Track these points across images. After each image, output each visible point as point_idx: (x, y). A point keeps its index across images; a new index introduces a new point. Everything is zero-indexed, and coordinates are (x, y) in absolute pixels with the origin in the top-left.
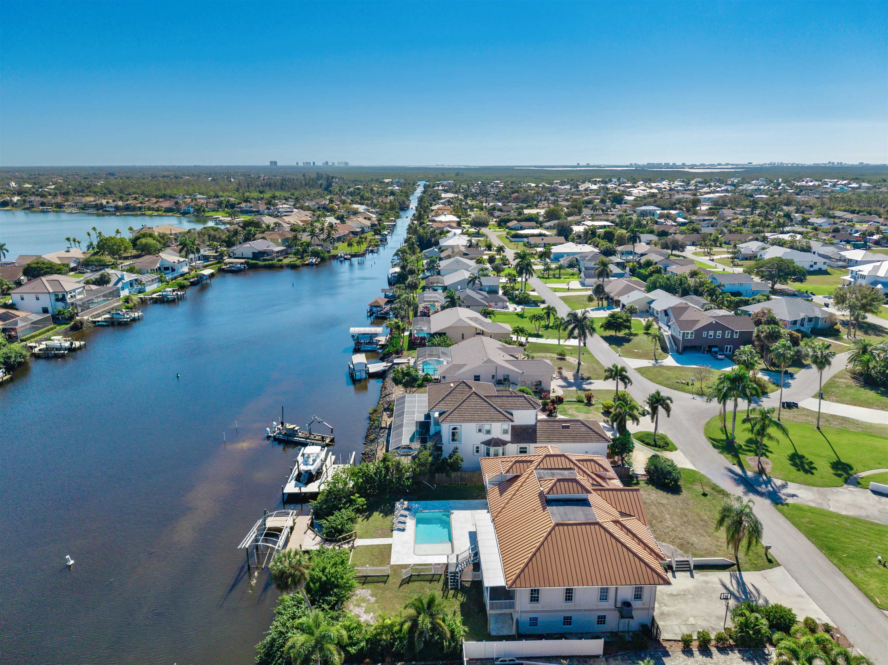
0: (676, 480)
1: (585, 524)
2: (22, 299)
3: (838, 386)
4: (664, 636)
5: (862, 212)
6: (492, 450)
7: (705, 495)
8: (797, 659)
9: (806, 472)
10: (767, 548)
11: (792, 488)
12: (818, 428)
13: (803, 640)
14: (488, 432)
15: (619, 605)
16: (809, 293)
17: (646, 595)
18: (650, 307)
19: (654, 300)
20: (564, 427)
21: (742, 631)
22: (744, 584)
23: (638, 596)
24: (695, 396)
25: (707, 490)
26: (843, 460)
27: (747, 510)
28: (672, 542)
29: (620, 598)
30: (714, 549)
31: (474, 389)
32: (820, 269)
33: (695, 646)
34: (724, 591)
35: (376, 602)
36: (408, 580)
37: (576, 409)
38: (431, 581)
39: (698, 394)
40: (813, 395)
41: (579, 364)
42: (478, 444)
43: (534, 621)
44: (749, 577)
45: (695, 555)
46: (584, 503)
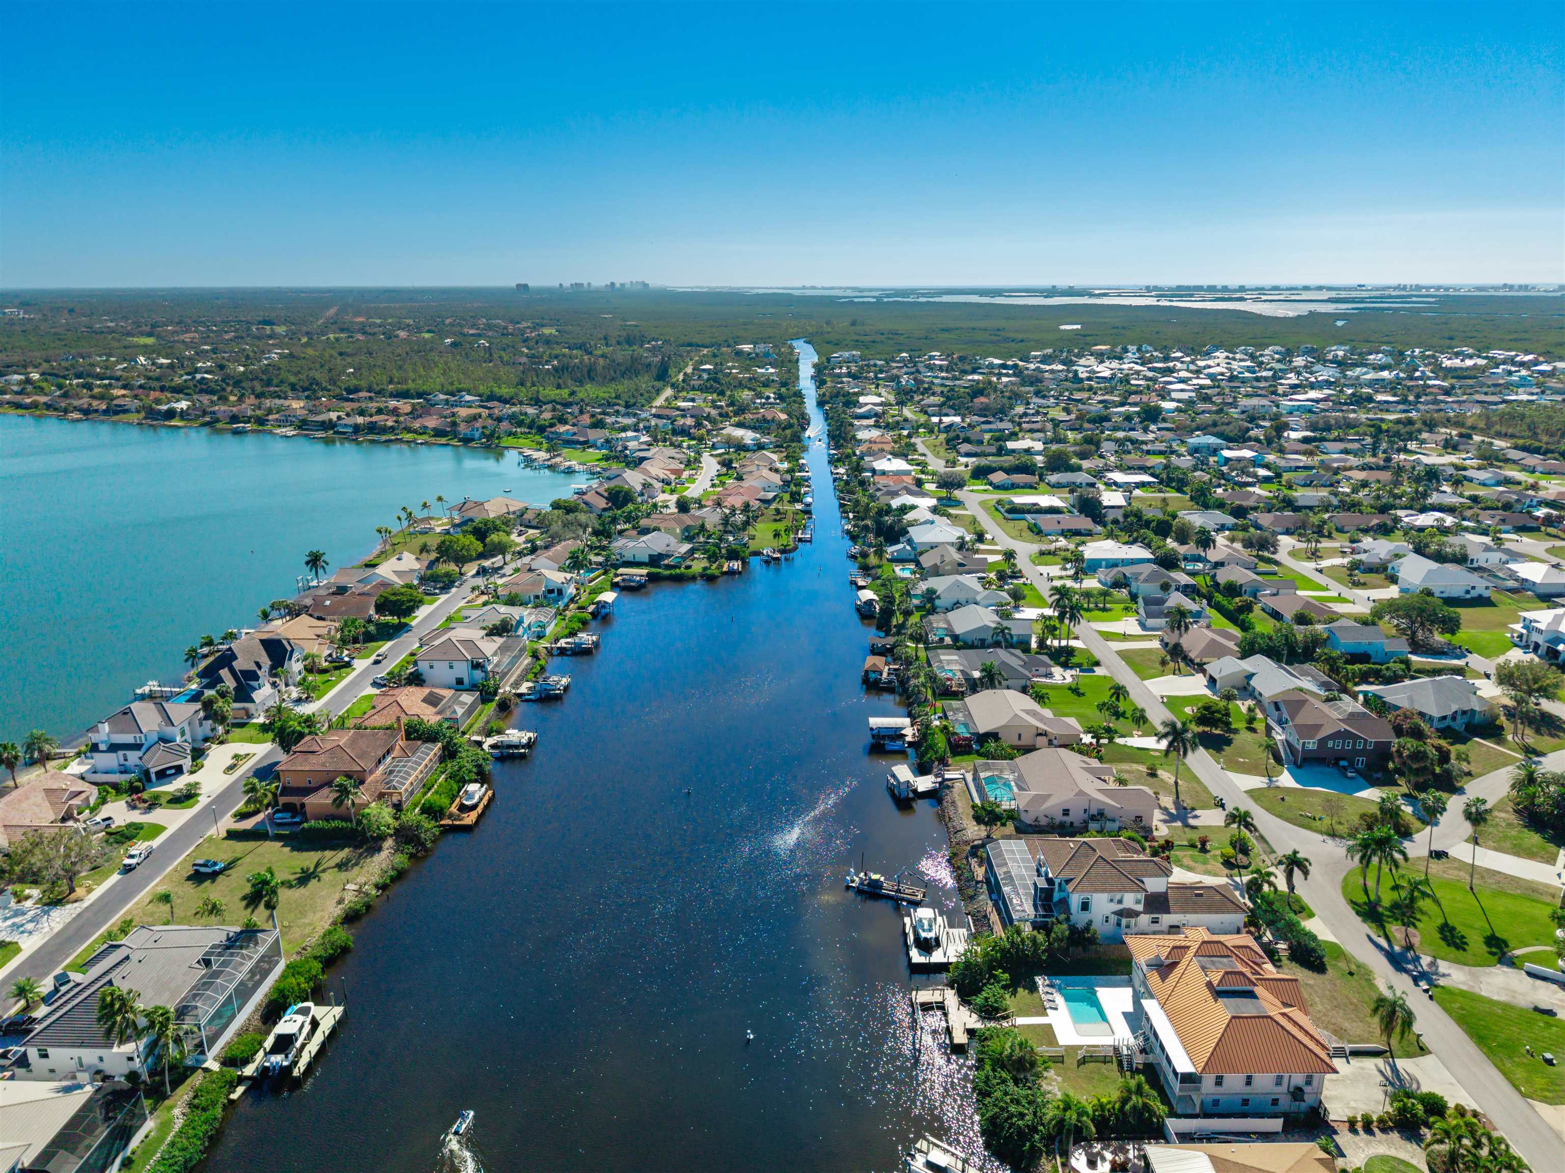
0: (1320, 958)
1: (1258, 1017)
2: (431, 667)
3: (1497, 825)
4: (1332, 1117)
5: (1552, 452)
6: (1124, 921)
7: (1351, 974)
8: (1449, 1138)
9: (1458, 947)
10: (1419, 1036)
11: (1443, 966)
12: (1471, 888)
13: (1454, 1122)
14: (1120, 902)
15: (1291, 1089)
16: (1464, 648)
17: (1315, 1082)
18: (1248, 684)
19: (1253, 674)
20: (1197, 895)
21: (1400, 1114)
22: (1398, 1071)
23: (1309, 1082)
24: (1325, 837)
25: (1353, 968)
26: (1498, 935)
27: (1401, 1002)
28: (1326, 1028)
29: (1293, 1083)
30: (1366, 1035)
31: (1099, 853)
32: (1480, 596)
33: (1359, 1126)
34: (1382, 1079)
35: (1064, 1081)
36: (1083, 1062)
37: (1191, 856)
38: (1105, 1062)
39: (1329, 835)
40: (1466, 837)
41: (1176, 783)
42: (1108, 913)
43: (1216, 1103)
44: (1401, 1063)
45: (1349, 1042)
46: (1251, 995)
